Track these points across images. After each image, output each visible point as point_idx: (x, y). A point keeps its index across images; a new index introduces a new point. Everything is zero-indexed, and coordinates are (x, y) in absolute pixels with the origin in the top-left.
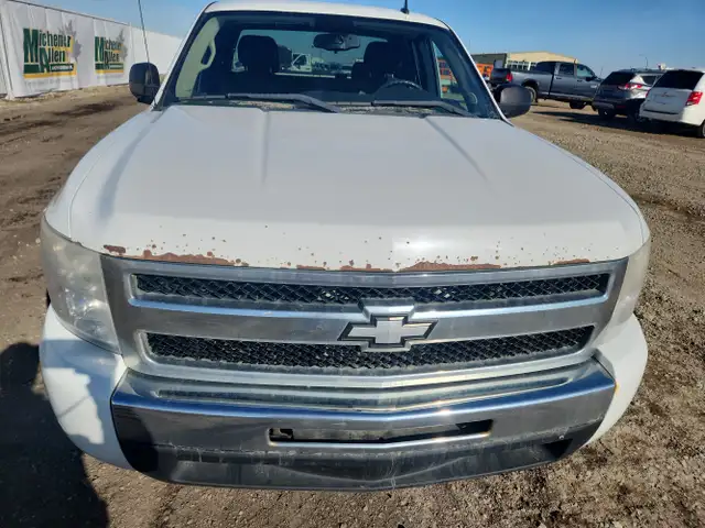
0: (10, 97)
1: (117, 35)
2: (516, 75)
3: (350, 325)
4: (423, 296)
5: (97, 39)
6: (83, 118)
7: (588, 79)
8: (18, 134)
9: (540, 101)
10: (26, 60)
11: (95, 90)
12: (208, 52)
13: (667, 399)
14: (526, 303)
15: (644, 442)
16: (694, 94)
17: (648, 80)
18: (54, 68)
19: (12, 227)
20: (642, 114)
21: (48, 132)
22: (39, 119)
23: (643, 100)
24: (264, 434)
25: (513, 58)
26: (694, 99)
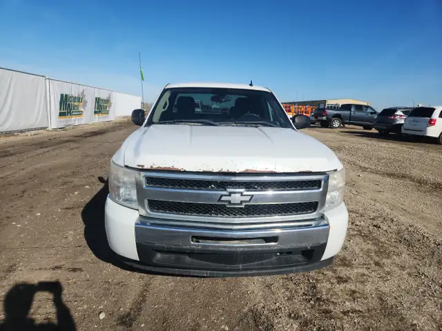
0: (50, 128)
1: (107, 96)
2: (329, 112)
3: (222, 196)
4: (248, 186)
5: (96, 98)
6: (89, 138)
7: (372, 113)
8: (58, 146)
9: (346, 126)
10: (60, 110)
11: (93, 124)
12: (166, 104)
13: (384, 260)
14: (288, 190)
15: (367, 275)
16: (431, 120)
17: (405, 113)
18: (74, 113)
19: (62, 187)
20: (403, 131)
21: (73, 145)
22: (67, 139)
23: (402, 124)
24: (189, 239)
25: (330, 102)
26: (432, 123)
